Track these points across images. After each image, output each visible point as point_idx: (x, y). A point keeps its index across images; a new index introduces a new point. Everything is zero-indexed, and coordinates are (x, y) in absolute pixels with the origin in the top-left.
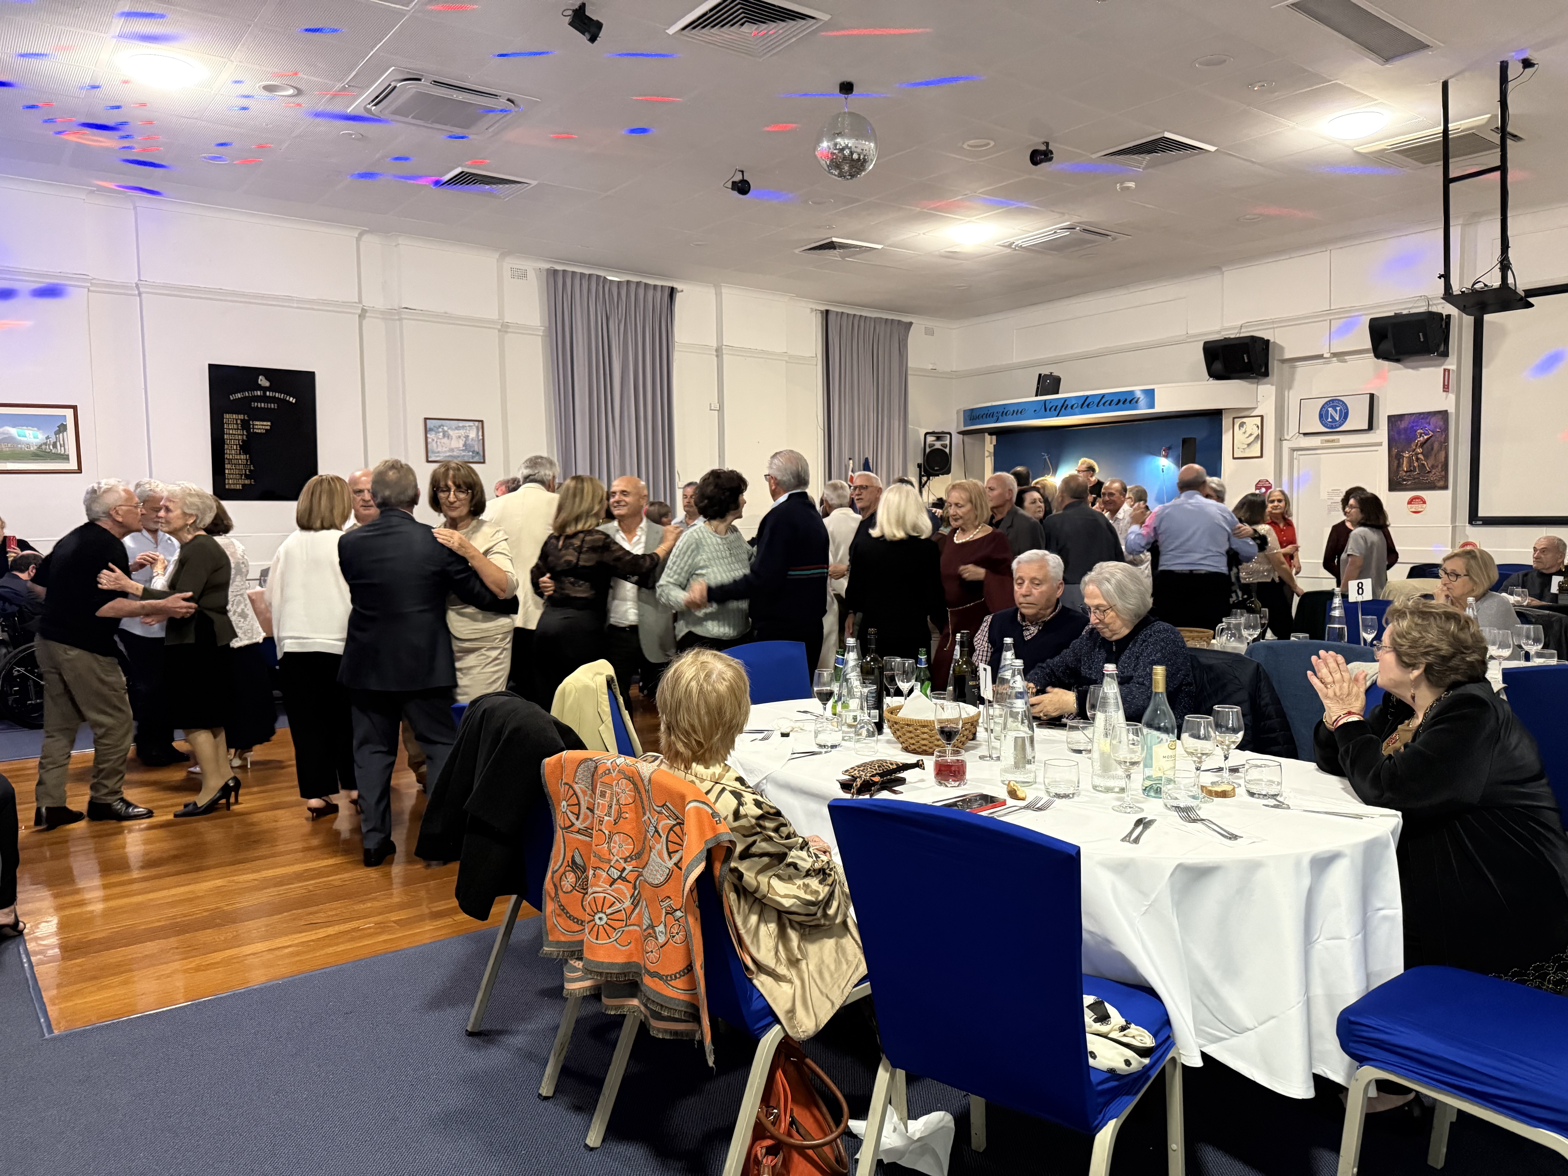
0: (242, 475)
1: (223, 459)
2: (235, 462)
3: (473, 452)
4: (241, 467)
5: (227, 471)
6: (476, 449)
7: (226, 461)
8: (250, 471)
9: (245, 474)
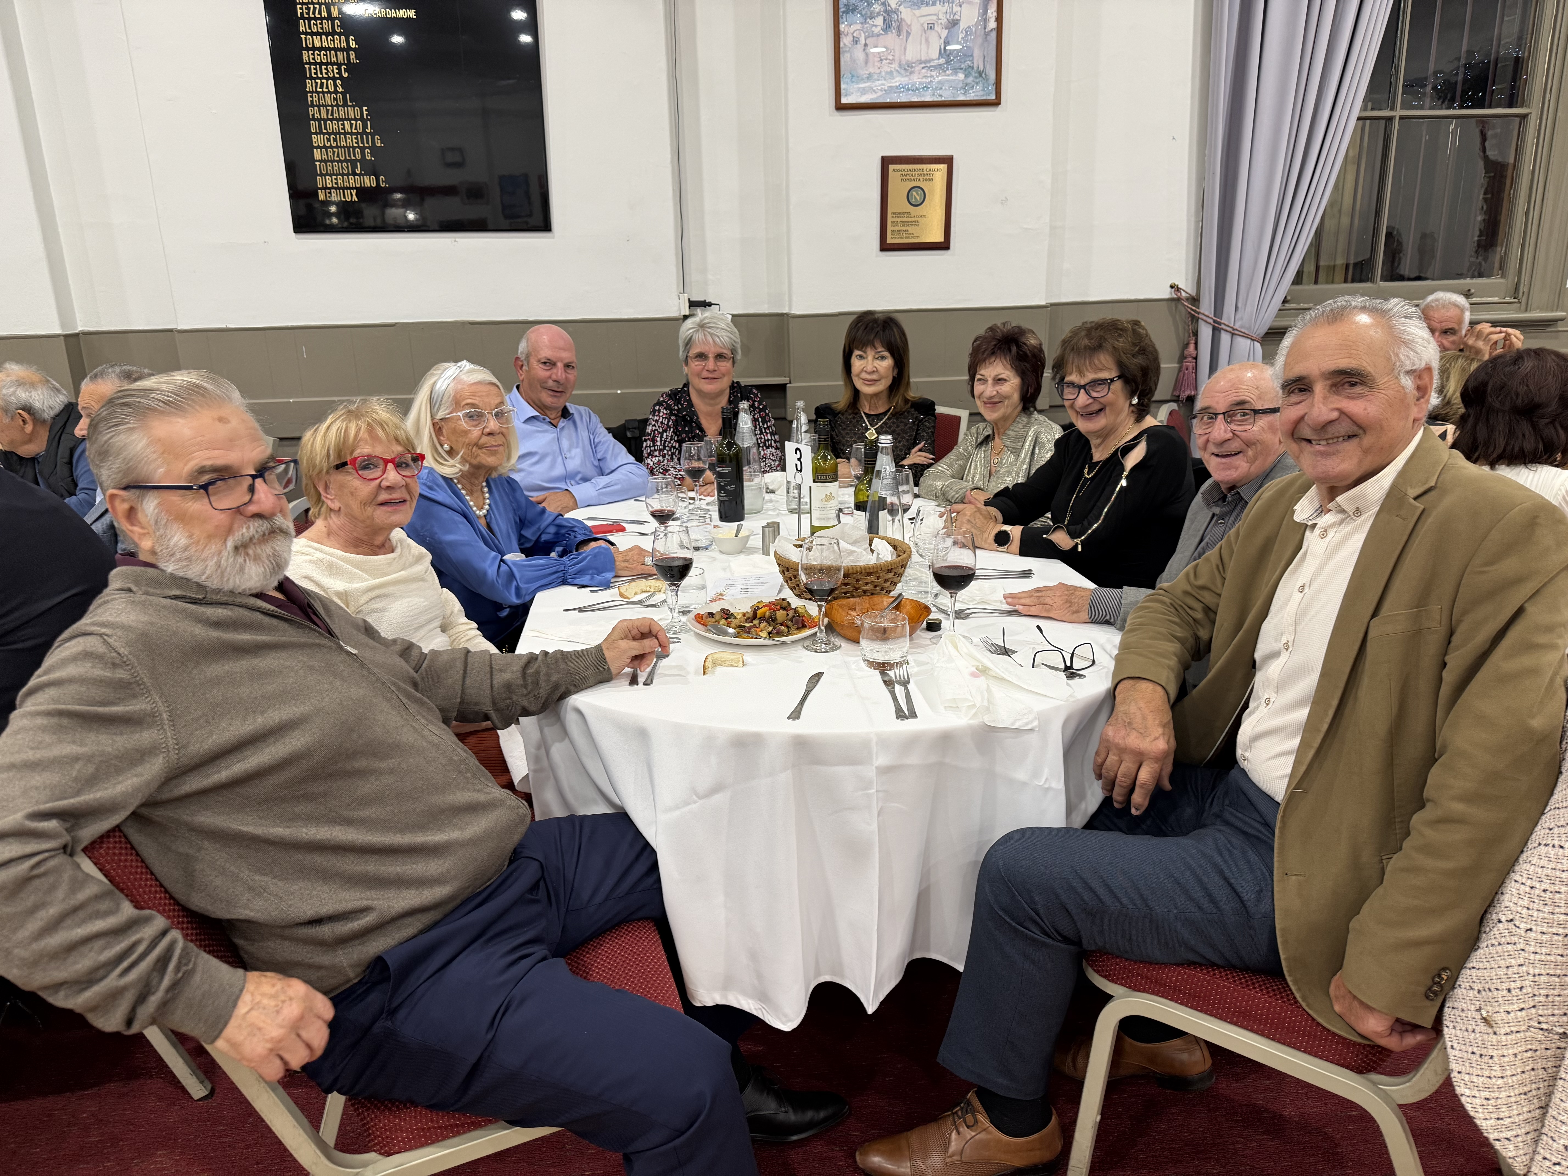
0: (354, 163)
1: (306, 119)
2: (333, 126)
3: (968, 71)
4: (351, 141)
5: (317, 154)
6: (978, 62)
7: (314, 126)
8: (373, 149)
9: (363, 159)
